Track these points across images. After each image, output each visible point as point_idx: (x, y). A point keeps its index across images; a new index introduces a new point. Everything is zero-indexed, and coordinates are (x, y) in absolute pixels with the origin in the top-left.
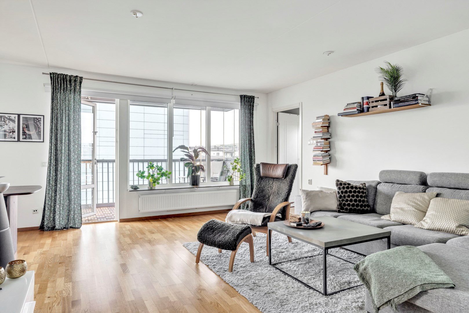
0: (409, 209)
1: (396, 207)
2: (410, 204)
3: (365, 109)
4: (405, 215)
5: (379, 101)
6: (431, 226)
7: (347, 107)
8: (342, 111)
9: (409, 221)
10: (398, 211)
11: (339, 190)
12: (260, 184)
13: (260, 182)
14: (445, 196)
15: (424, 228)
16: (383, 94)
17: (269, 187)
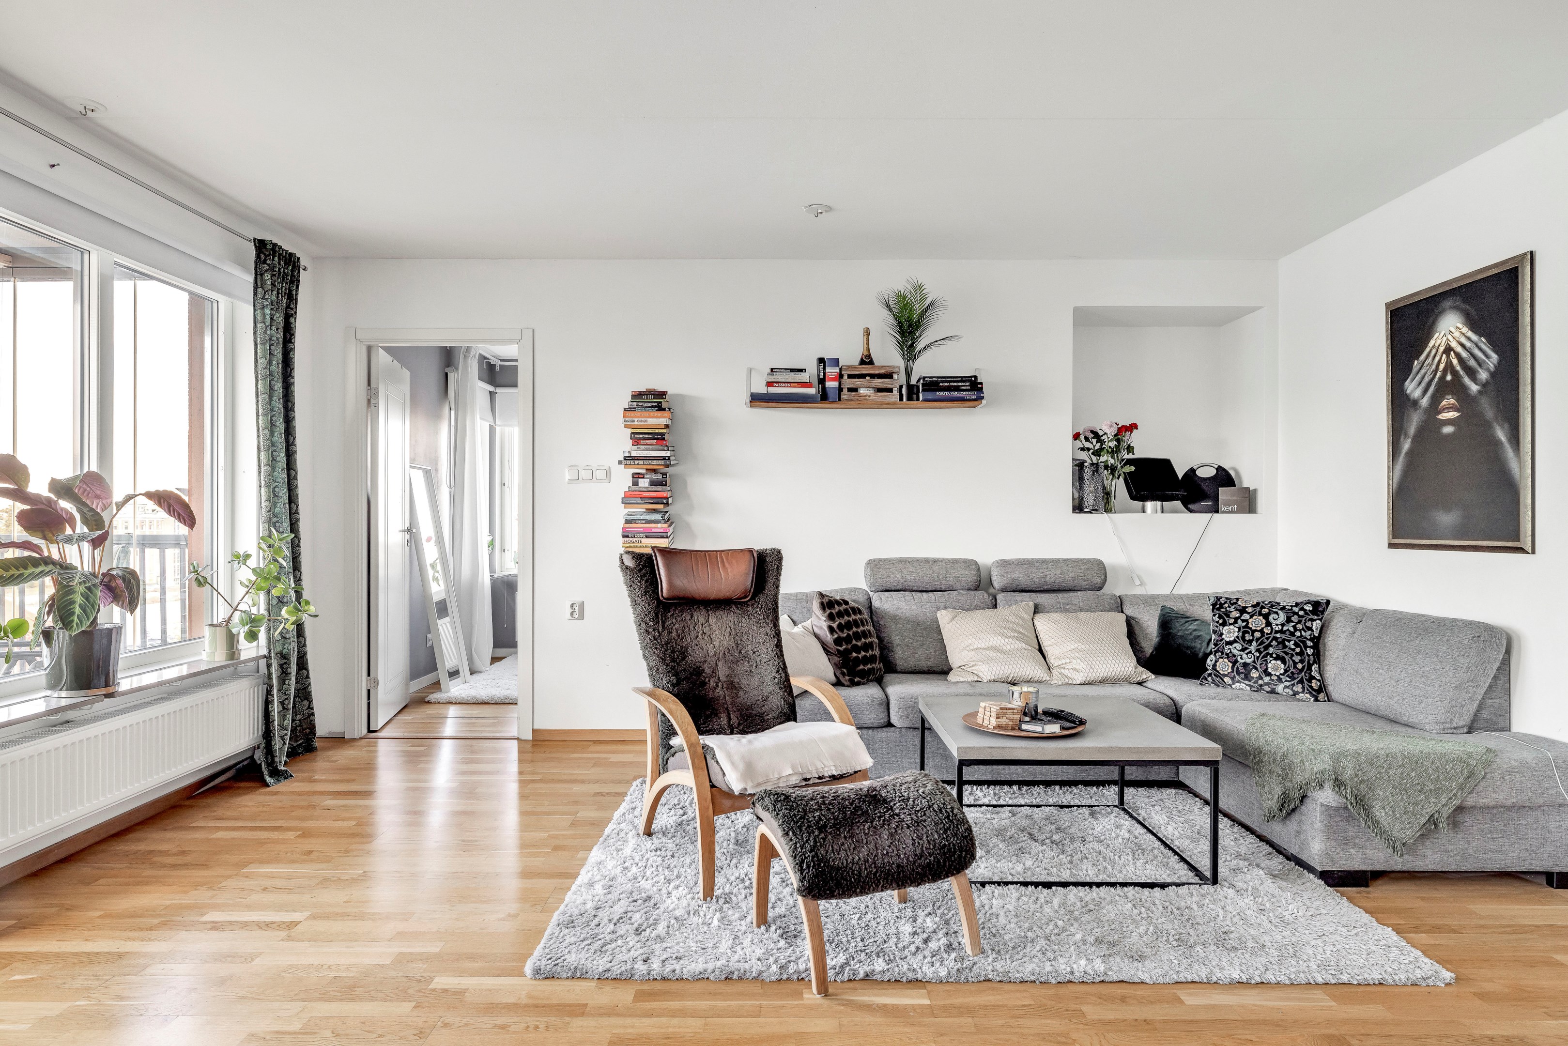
0: (1012, 647)
1: (975, 647)
2: (1009, 635)
3: (832, 395)
4: (1016, 662)
5: (868, 378)
6: (1090, 675)
7: (770, 376)
8: (760, 388)
9: (1028, 674)
10: (991, 655)
11: (831, 623)
12: (663, 626)
13: (664, 622)
14: (1047, 609)
15: (1074, 683)
16: (867, 360)
17: (697, 637)
